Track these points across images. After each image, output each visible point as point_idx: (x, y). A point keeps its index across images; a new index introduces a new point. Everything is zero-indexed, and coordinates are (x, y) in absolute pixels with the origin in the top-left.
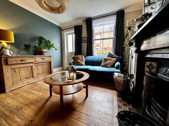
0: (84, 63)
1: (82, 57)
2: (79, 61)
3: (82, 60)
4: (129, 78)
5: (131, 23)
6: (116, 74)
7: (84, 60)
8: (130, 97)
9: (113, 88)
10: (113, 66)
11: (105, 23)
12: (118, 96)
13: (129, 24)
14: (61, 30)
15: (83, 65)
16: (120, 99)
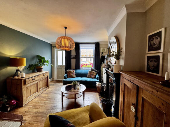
0: (75, 76)
1: (73, 71)
2: (71, 74)
3: (73, 74)
4: (104, 85)
5: (103, 50)
6: (97, 83)
7: (75, 73)
8: (104, 95)
9: (96, 91)
10: (95, 78)
11: (88, 47)
12: (99, 95)
13: (102, 51)
14: (51, 47)
15: (75, 77)
16: (100, 96)
